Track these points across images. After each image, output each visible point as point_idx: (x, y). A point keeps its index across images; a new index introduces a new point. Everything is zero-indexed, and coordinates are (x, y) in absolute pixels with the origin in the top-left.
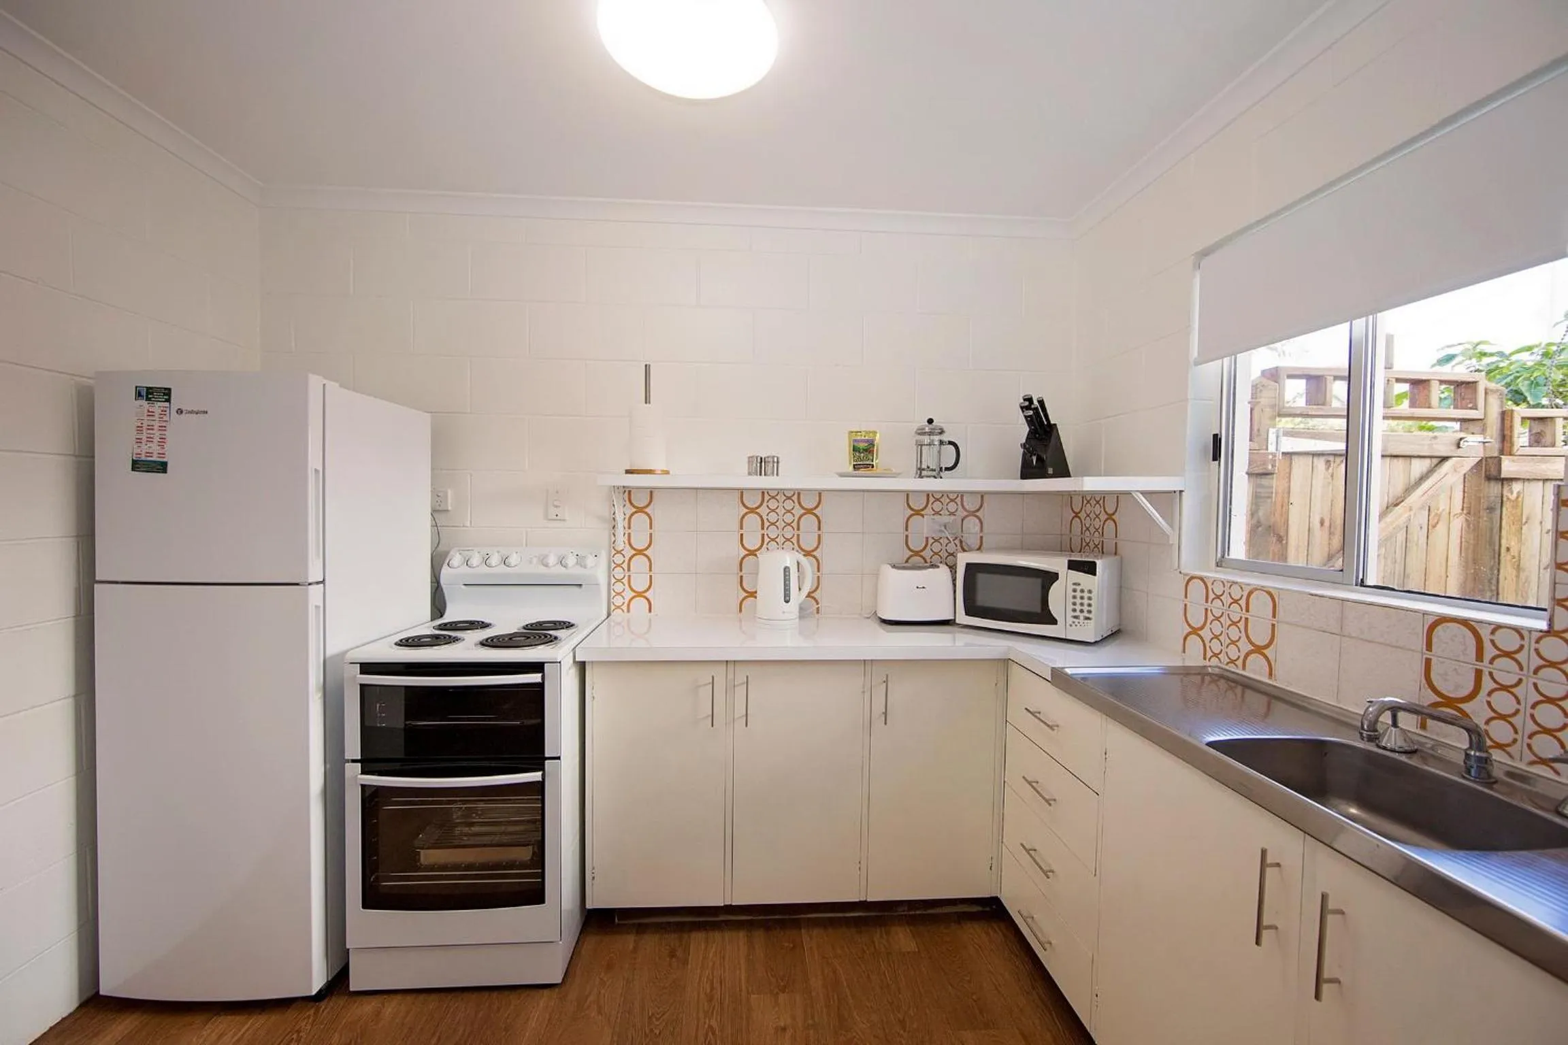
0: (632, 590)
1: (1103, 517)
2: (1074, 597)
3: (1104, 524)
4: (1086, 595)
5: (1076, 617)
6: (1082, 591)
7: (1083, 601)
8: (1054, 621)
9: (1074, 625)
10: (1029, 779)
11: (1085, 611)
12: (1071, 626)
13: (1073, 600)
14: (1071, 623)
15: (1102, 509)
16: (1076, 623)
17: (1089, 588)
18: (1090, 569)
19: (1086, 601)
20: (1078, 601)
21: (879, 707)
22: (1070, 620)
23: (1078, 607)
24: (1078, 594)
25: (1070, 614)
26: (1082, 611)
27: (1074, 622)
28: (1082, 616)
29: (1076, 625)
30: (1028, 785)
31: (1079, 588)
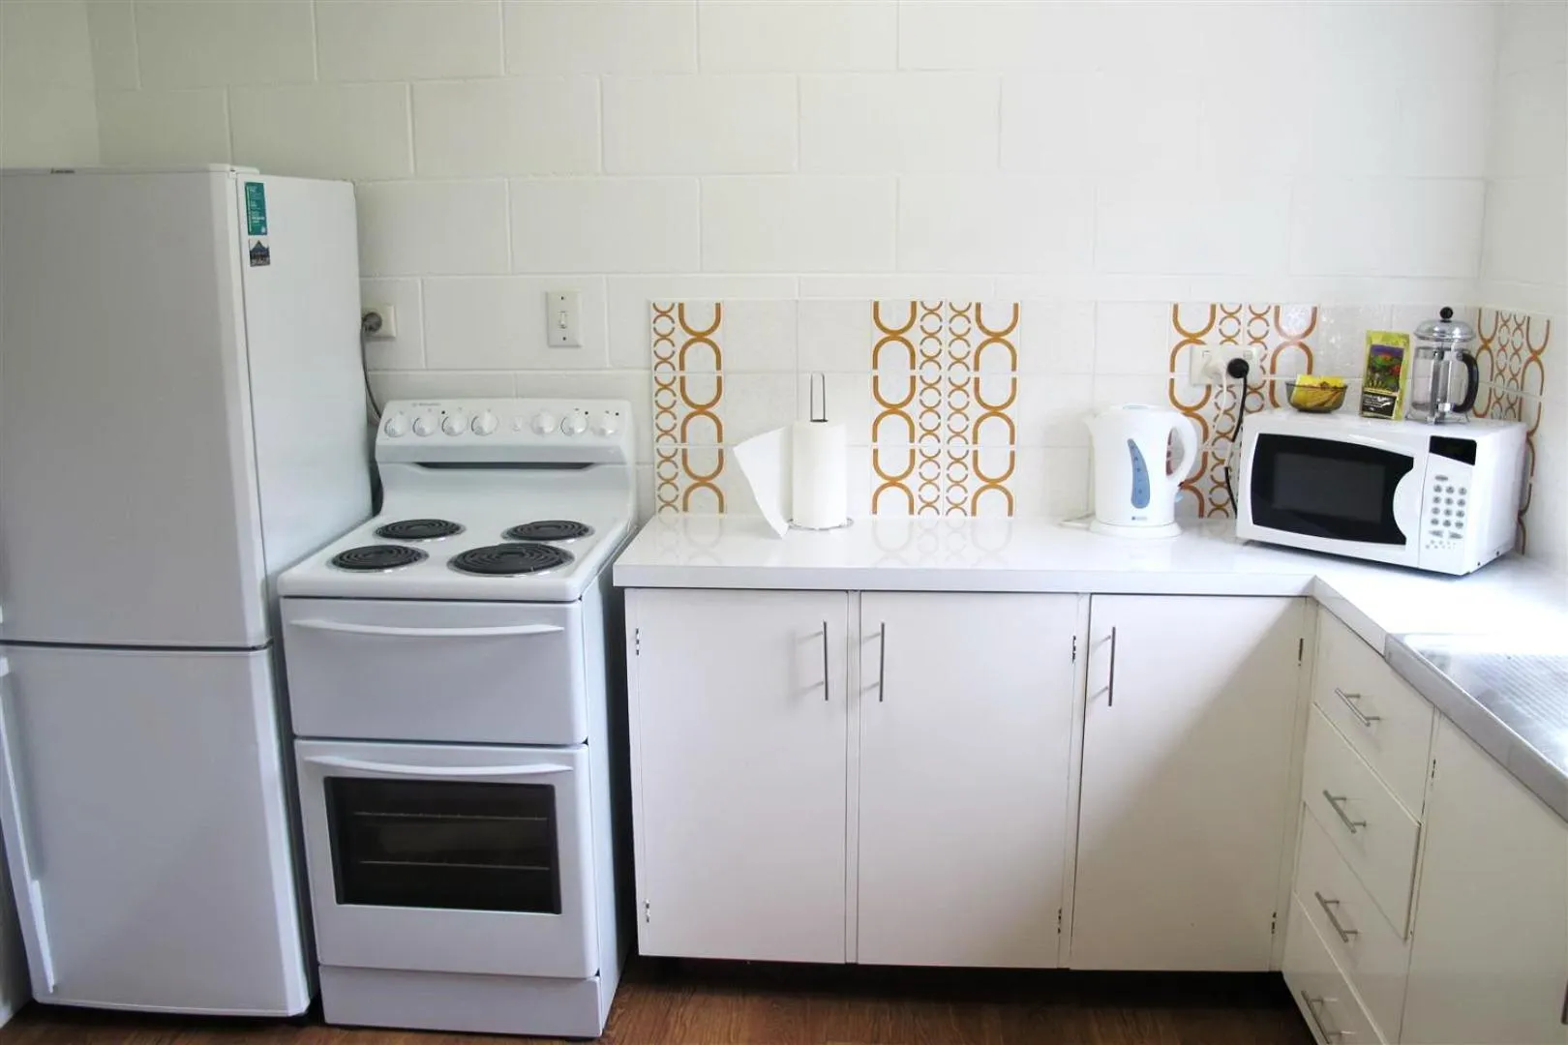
0: (691, 474)
1: (1526, 354)
2: (1437, 500)
3: (1525, 367)
4: (1456, 497)
5: (1437, 533)
6: (1450, 490)
7: (1450, 507)
8: (1398, 538)
9: (1432, 546)
10: (1333, 794)
11: (1453, 523)
12: (1428, 547)
13: (1435, 505)
14: (1429, 543)
15: (1524, 340)
16: (1437, 544)
17: (1461, 486)
18: (1464, 451)
19: (1455, 508)
20: (1442, 506)
21: (1099, 679)
22: (1427, 538)
23: (1441, 517)
24: (1443, 495)
25: (1428, 526)
26: (1447, 524)
27: (1433, 542)
28: (1446, 531)
29: (1436, 547)
30: (1329, 804)
31: (1444, 485)
